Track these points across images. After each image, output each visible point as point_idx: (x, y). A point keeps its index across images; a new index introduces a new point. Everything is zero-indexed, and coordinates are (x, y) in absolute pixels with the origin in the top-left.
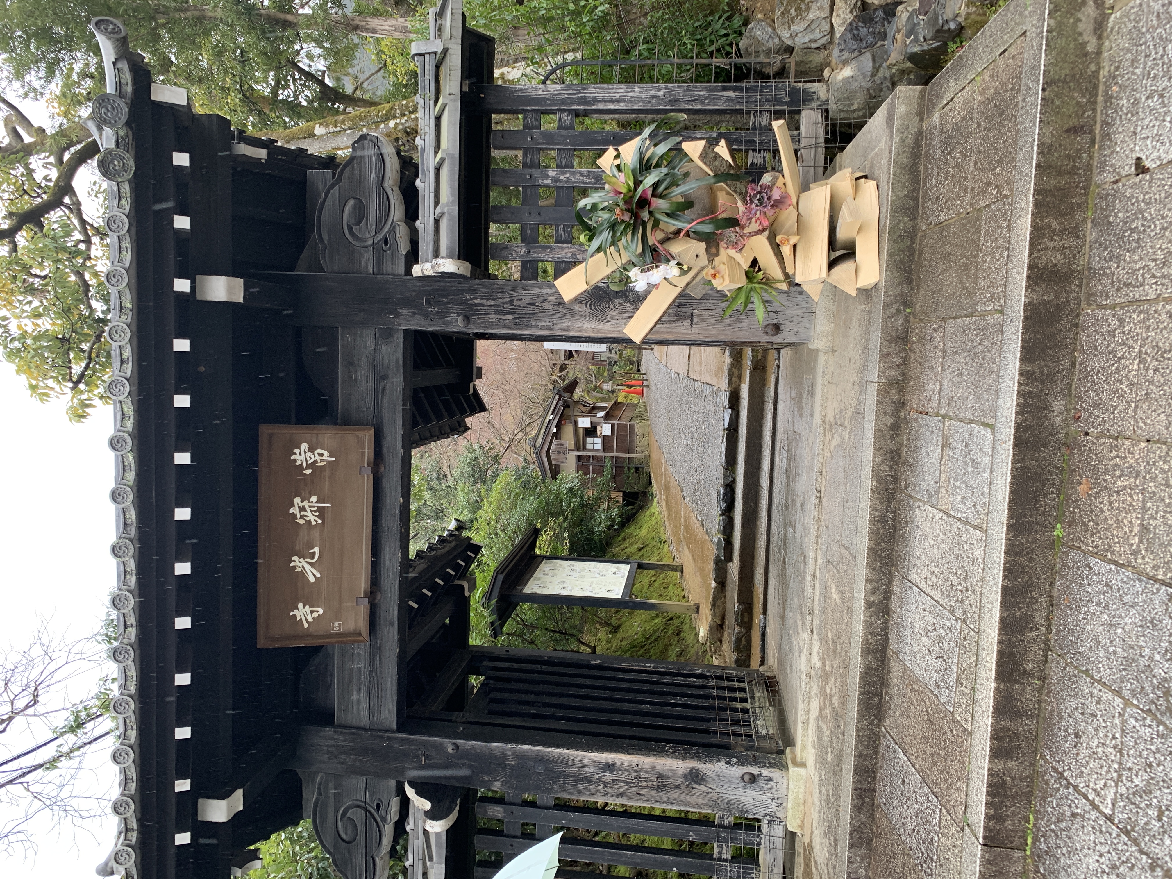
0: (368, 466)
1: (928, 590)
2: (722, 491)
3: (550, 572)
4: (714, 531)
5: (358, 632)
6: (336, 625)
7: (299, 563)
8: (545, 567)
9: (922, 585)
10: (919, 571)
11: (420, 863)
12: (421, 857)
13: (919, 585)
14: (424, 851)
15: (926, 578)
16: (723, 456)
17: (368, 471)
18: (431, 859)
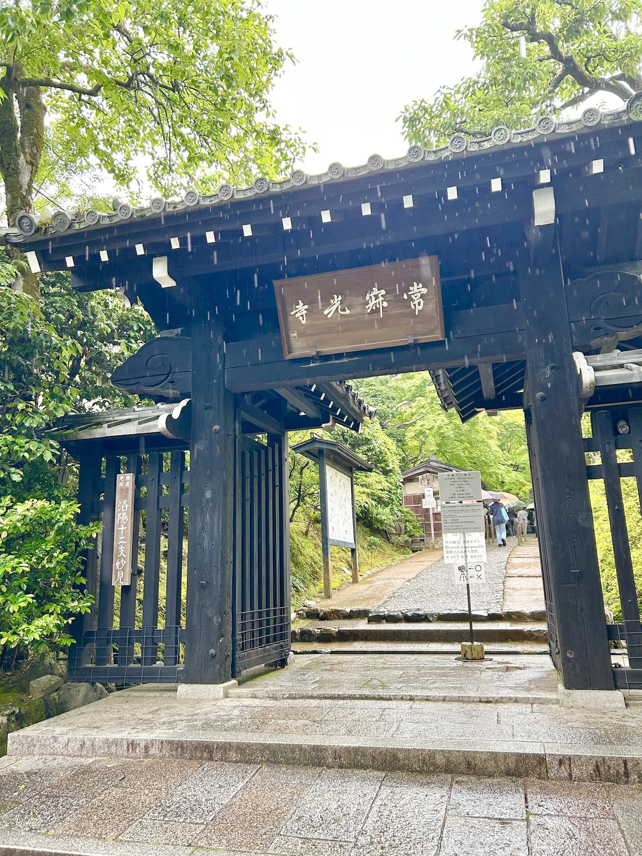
0: (415, 340)
1: (375, 808)
2: (421, 613)
3: (342, 484)
4: (389, 608)
5: (291, 350)
6: (295, 334)
7: (337, 301)
8: (346, 480)
9: (378, 802)
10: (389, 798)
11: (137, 416)
12: (141, 416)
13: (378, 798)
14: (144, 418)
15: (385, 805)
16: (449, 612)
17: (410, 340)
18: (139, 423)
